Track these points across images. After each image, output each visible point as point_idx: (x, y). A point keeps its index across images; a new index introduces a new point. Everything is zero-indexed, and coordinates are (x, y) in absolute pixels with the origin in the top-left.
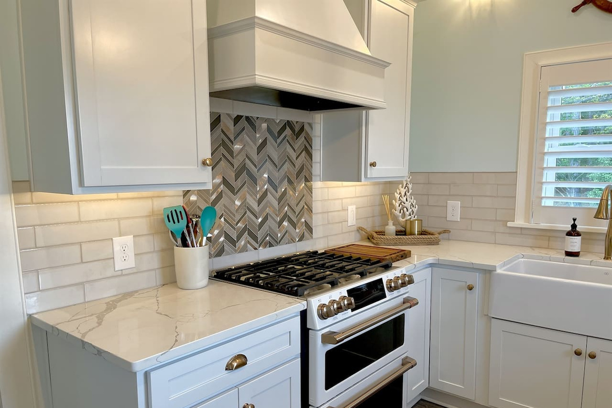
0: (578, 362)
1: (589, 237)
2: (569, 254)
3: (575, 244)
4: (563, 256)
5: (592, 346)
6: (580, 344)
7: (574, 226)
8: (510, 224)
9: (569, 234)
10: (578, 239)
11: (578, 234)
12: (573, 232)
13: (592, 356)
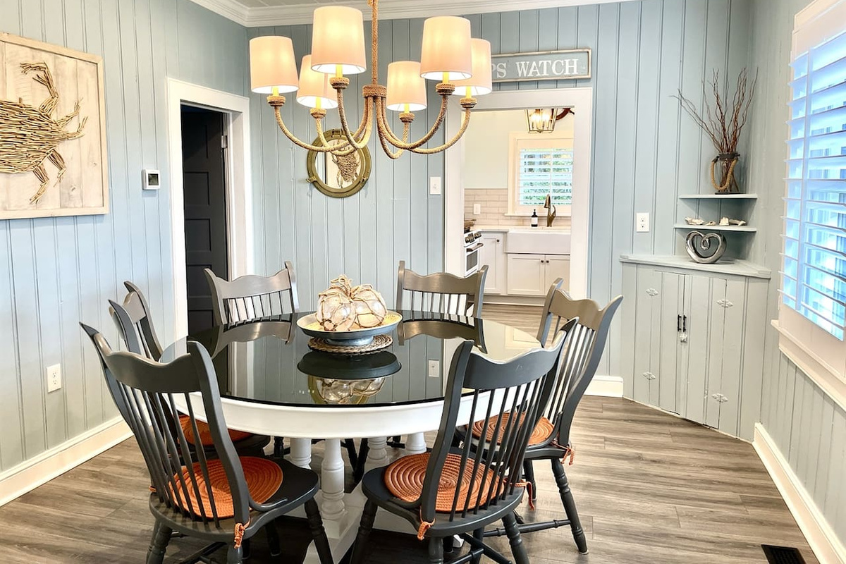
0: (542, 266)
1: (540, 218)
2: (533, 226)
3: (535, 221)
4: (531, 227)
5: (548, 258)
6: (542, 257)
7: (535, 213)
8: (506, 214)
9: (533, 216)
10: (537, 218)
11: (536, 216)
12: (535, 216)
13: (548, 262)
